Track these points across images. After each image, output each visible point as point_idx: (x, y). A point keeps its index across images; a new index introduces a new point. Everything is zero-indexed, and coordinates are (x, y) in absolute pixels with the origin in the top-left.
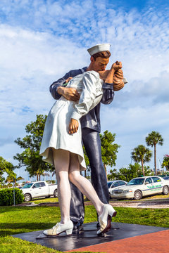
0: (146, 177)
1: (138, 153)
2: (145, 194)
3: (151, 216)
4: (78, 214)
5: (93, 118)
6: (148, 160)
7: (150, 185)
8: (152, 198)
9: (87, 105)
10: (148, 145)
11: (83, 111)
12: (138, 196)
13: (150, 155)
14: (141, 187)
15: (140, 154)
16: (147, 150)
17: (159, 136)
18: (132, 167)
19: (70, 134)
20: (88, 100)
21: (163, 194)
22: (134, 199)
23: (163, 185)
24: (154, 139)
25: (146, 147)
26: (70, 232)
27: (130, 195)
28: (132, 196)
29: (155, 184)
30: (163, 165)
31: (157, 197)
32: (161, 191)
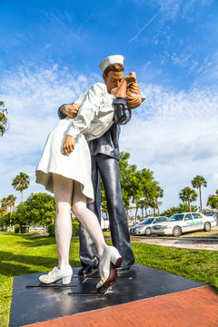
0: (185, 214)
1: (184, 194)
2: (184, 230)
3: (184, 259)
4: (92, 255)
5: (109, 143)
6: (194, 199)
7: (190, 221)
8: (193, 235)
9: (85, 118)
10: (194, 187)
11: (81, 125)
12: (177, 232)
13: (196, 195)
14: (181, 223)
15: (186, 194)
16: (193, 191)
17: (202, 179)
18: (181, 206)
19: (65, 154)
20: (87, 112)
21: (204, 230)
22: (173, 235)
23: (204, 222)
24: (198, 181)
25: (192, 188)
26: (67, 281)
27: (168, 231)
28: (171, 233)
29: (195, 221)
30: (208, 204)
31: (198, 234)
32: (202, 227)
